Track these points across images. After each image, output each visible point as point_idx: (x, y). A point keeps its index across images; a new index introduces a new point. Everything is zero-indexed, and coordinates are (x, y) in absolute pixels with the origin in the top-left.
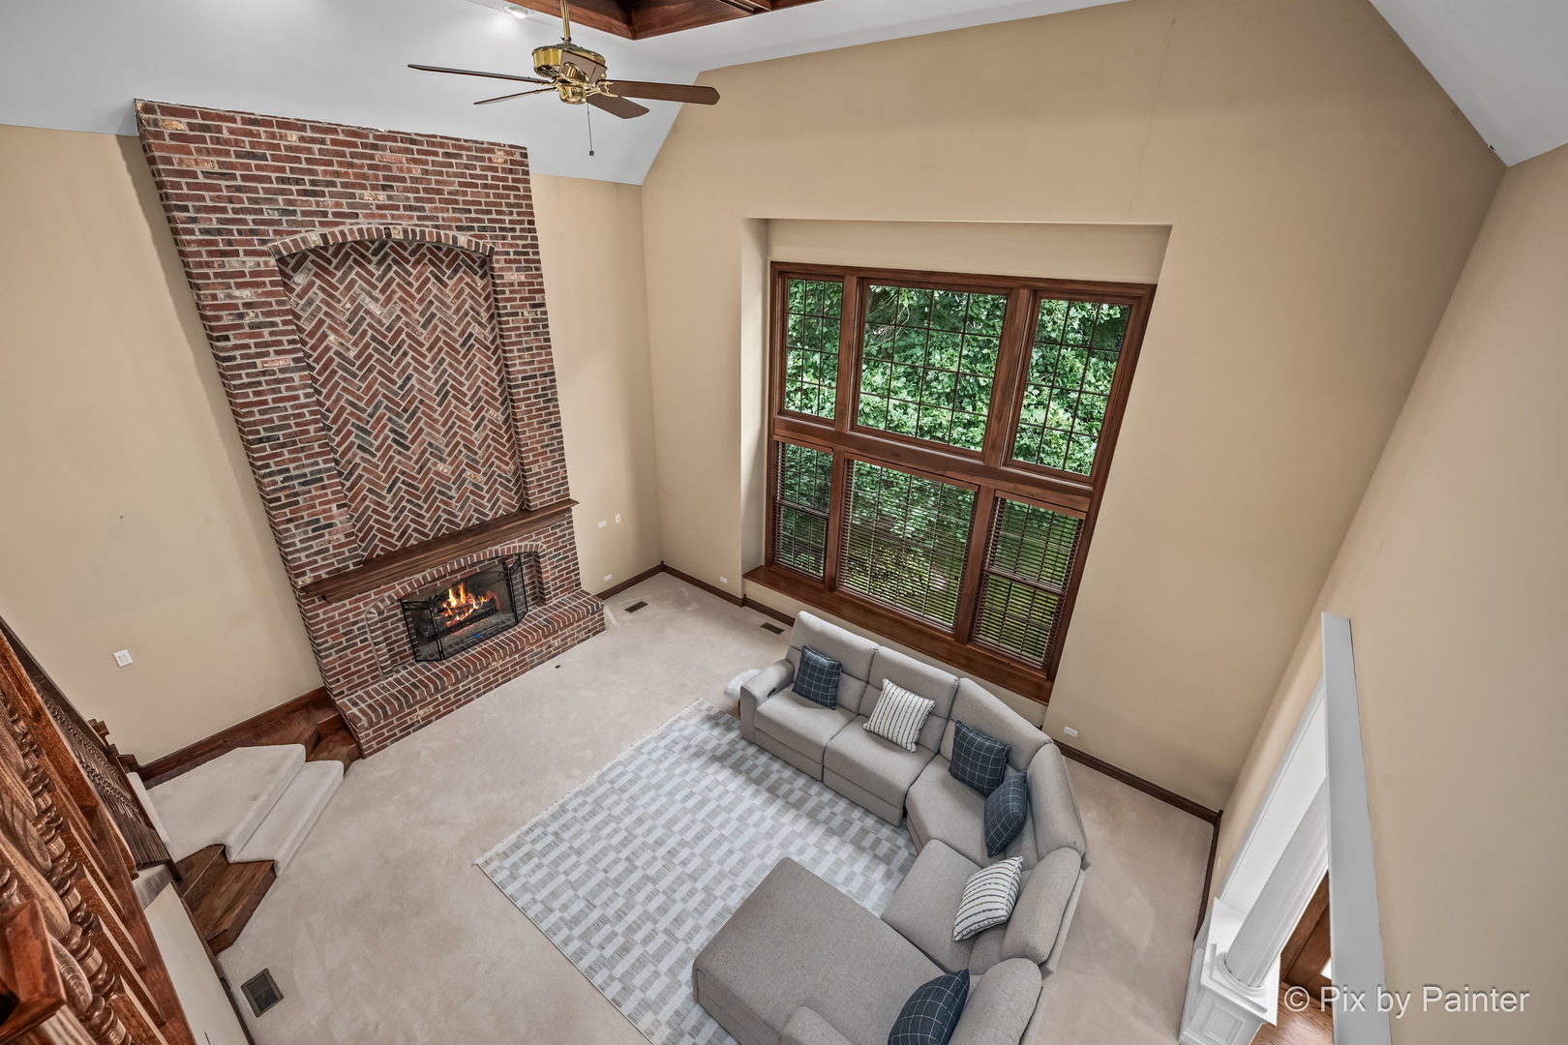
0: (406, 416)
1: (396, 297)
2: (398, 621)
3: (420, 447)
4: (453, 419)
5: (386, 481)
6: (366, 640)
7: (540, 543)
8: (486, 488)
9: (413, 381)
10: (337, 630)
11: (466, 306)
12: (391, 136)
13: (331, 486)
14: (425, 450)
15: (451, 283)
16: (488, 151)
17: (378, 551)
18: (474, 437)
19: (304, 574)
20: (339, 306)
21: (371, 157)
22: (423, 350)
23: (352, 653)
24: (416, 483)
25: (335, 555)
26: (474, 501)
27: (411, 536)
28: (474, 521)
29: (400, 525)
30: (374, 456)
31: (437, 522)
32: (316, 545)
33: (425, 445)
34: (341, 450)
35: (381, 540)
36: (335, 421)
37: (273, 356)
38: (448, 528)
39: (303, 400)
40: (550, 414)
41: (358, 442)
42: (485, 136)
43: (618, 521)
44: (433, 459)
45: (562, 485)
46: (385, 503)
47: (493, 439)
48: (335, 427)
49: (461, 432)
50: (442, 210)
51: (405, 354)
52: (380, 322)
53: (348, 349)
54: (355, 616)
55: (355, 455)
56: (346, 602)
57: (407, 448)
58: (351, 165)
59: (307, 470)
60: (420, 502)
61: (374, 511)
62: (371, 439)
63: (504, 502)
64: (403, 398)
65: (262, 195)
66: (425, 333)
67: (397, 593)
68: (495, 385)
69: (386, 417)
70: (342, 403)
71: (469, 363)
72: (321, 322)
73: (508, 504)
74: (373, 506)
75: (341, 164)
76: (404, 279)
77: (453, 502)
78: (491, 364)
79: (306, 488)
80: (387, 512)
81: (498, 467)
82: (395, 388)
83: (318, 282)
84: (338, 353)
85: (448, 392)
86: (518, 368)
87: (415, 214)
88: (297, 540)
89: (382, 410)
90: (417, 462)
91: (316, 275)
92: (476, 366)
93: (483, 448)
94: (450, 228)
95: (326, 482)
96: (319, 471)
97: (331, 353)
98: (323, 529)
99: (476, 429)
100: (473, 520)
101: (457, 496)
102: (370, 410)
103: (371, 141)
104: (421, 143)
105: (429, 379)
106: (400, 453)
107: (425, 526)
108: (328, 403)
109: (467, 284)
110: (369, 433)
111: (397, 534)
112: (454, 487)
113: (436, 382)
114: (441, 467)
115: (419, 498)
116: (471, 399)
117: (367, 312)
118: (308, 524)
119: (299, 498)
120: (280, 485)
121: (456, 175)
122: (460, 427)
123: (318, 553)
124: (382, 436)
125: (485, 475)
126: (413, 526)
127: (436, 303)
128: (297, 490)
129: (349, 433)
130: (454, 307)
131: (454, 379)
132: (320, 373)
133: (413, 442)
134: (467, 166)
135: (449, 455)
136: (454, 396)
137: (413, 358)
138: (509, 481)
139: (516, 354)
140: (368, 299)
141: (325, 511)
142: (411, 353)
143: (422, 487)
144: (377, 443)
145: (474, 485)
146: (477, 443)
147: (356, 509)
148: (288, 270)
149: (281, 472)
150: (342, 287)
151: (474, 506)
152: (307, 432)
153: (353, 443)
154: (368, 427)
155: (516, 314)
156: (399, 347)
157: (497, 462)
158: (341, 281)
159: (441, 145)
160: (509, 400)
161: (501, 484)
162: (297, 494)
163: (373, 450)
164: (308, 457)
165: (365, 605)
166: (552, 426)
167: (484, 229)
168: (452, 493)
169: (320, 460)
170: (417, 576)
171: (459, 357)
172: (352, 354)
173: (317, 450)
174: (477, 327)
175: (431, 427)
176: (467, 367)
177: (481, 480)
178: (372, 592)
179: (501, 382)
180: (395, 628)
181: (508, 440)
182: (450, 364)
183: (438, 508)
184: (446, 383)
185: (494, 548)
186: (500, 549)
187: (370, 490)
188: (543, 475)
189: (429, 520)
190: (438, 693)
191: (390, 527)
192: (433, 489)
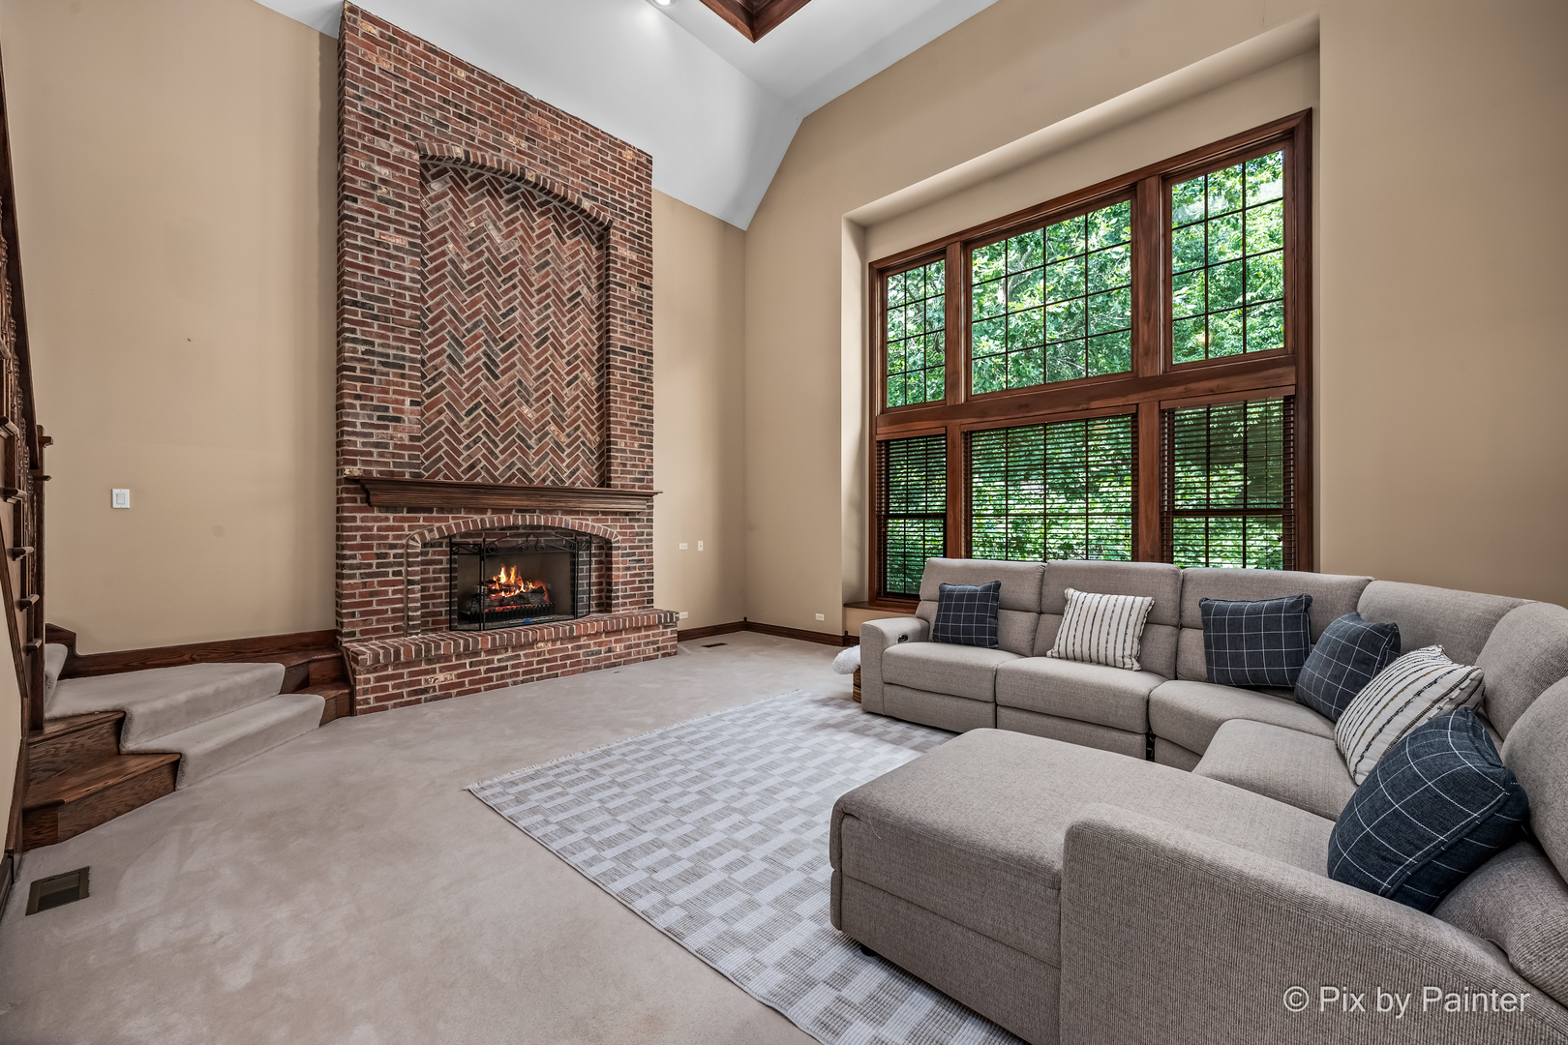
0: (503, 345)
1: (517, 234)
2: (441, 571)
3: (509, 381)
4: (547, 366)
5: (467, 402)
6: (399, 573)
7: (614, 531)
8: (568, 451)
9: (516, 314)
10: (370, 547)
11: (579, 267)
12: (542, 105)
13: (410, 377)
14: (514, 386)
15: (569, 242)
16: (620, 146)
17: (441, 476)
18: (565, 392)
19: (354, 463)
20: (464, 222)
21: (523, 114)
22: (532, 290)
23: (380, 584)
24: (496, 417)
25: (394, 455)
26: (552, 460)
27: (478, 474)
29: (470, 457)
30: (462, 371)
31: (509, 468)
32: (377, 435)
33: (515, 381)
34: (430, 352)
35: (446, 465)
36: (433, 321)
37: (391, 232)
38: (519, 480)
39: (407, 283)
40: (644, 393)
41: (449, 351)
42: (621, 135)
43: (700, 549)
44: (519, 399)
45: (646, 473)
46: (461, 425)
47: (583, 402)
48: (431, 328)
49: (552, 382)
50: (573, 175)
51: (514, 287)
52: (498, 250)
53: (463, 261)
54: (396, 537)
55: (443, 363)
56: (391, 516)
57: (496, 377)
58: (505, 112)
59: (391, 352)
60: (497, 439)
61: (447, 429)
62: (462, 353)
63: (583, 473)
64: (503, 326)
65: (423, 103)
66: (537, 275)
67: (449, 528)
69: (482, 338)
70: (444, 307)
71: (572, 319)
72: (444, 229)
73: (587, 478)
74: (447, 424)
75: (495, 108)
76: (528, 223)
77: (531, 453)
78: (593, 327)
79: (386, 370)
80: (461, 436)
81: (583, 433)
82: (498, 314)
83: (451, 195)
84: (452, 261)
85: (547, 338)
86: (618, 335)
87: (550, 169)
88: (358, 422)
89: (480, 330)
90: (503, 395)
91: (451, 188)
92: (578, 324)
93: (572, 407)
94: (577, 191)
95: (407, 372)
96: (403, 358)
97: (446, 259)
98: (390, 421)
99: (569, 384)
100: (548, 482)
101: (536, 448)
102: (469, 325)
103: (524, 101)
104: (566, 119)
105: (532, 319)
106: (488, 379)
107: (496, 469)
108: (430, 303)
109: (583, 249)
110: (462, 347)
111: (465, 465)
112: (535, 437)
113: (539, 323)
114: (525, 410)
115: (497, 434)
116: (569, 353)
117: (488, 236)
118: (376, 408)
119: (375, 377)
120: (360, 355)
121: (590, 154)
122: (552, 376)
123: (377, 445)
124: (474, 355)
125: (568, 436)
126: (484, 462)
127: (552, 254)
128: (375, 367)
129: (443, 339)
130: (568, 264)
131: (556, 328)
133: (503, 373)
134: (600, 151)
135: (537, 400)
136: (552, 344)
137: (521, 293)
139: (619, 322)
140: (491, 227)
141: (397, 402)
142: (520, 288)
143: (502, 423)
144: (467, 360)
145: (556, 443)
146: (567, 400)
147: (430, 420)
148: (428, 176)
149: (365, 342)
150: (471, 208)
151: (552, 465)
152: (403, 314)
153: (443, 351)
154: (463, 341)
155: (624, 287)
156: (510, 278)
157: (583, 427)
158: (472, 202)
159: (582, 127)
160: (604, 368)
161: (583, 451)
162: (374, 372)
163: (462, 365)
164: (396, 339)
165: (411, 528)
166: (644, 406)
167: (607, 204)
168: (532, 442)
169: (407, 346)
170: (475, 517)
171: (564, 309)
172: (465, 267)
173: (407, 336)
174: (586, 290)
175: (524, 365)
176: (569, 322)
177: (564, 440)
178: (421, 515)
179: (600, 348)
180: (436, 580)
181: (598, 409)
182: (554, 313)
183: (514, 453)
184: (547, 329)
185: (564, 517)
186: (571, 522)
187: (448, 405)
188: (629, 455)
189: (503, 462)
190: (468, 656)
191: (459, 453)
192: (513, 431)
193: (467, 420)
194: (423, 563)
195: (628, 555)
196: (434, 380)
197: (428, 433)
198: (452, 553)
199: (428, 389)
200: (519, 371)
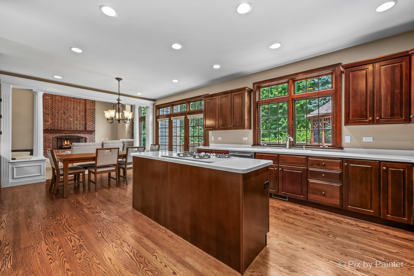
0: (66, 110)
2: (56, 142)
4: (75, 113)
5: (60, 118)
6: (48, 142)
7: (87, 137)
8: (79, 125)
9: (69, 105)
13: (50, 116)
14: (68, 116)
17: (56, 129)
22: (72, 102)
23: (45, 143)
25: (47, 126)
26: (76, 126)
28: (75, 129)
29: (61, 126)
30: (59, 114)
31: (68, 127)
34: (54, 112)
35: (57, 127)
36: (54, 108)
37: (47, 97)
38: (69, 129)
39: (50, 103)
40: (93, 116)
41: (57, 111)
44: (69, 117)
46: (59, 122)
47: (82, 117)
48: (54, 109)
49: (76, 115)
51: (69, 102)
54: (48, 137)
55: (56, 113)
56: (47, 134)
57: (65, 115)
59: (47, 112)
63: (82, 128)
64: (66, 107)
66: (73, 100)
67: (56, 136)
68: (84, 109)
70: (56, 106)
71: (80, 105)
73: (82, 129)
74: (57, 121)
77: (72, 125)
78: (84, 106)
80: (59, 123)
81: (82, 122)
82: (66, 106)
84: (57, 99)
85: (75, 108)
86: (88, 107)
89: (62, 108)
90: (66, 117)
92: (81, 106)
93: (80, 118)
95: (50, 115)
96: (49, 113)
97: (56, 99)
98: (47, 122)
99: (79, 115)
102: (60, 108)
106: (64, 115)
107: (65, 127)
108: (54, 105)
110: (59, 111)
111: (60, 127)
113: (73, 106)
114: (71, 119)
115: (65, 123)
116: (79, 110)
118: (45, 120)
124: (61, 112)
125: (79, 122)
126: (63, 127)
129: (56, 110)
131: (76, 107)
132: (54, 101)
133: (67, 114)
135: (73, 117)
137: (70, 102)
138: (83, 125)
139: (88, 105)
141: (48, 119)
143: (66, 121)
144: (60, 113)
145: (76, 124)
146: (78, 117)
147: (54, 121)
152: (49, 107)
156: (68, 100)
157: (82, 121)
160: (85, 112)
161: (82, 125)
165: (50, 136)
166: (93, 118)
168: (72, 124)
169: (50, 112)
170: (61, 134)
171: (78, 104)
172: (60, 100)
173: (50, 110)
174: (82, 101)
176: (79, 106)
177: (78, 123)
178: (52, 134)
179: (85, 109)
180: (55, 143)
181: (84, 118)
182: (76, 105)
183: (69, 125)
184: (75, 107)
185: (77, 134)
186: (79, 135)
187: (57, 119)
188: (90, 125)
190: (58, 153)
191: (59, 126)
192: (68, 122)
193: (60, 121)
194: (52, 140)
195: (90, 140)
196: (54, 116)
197: (53, 123)
198: (57, 139)
199: (53, 117)
200: (70, 114)
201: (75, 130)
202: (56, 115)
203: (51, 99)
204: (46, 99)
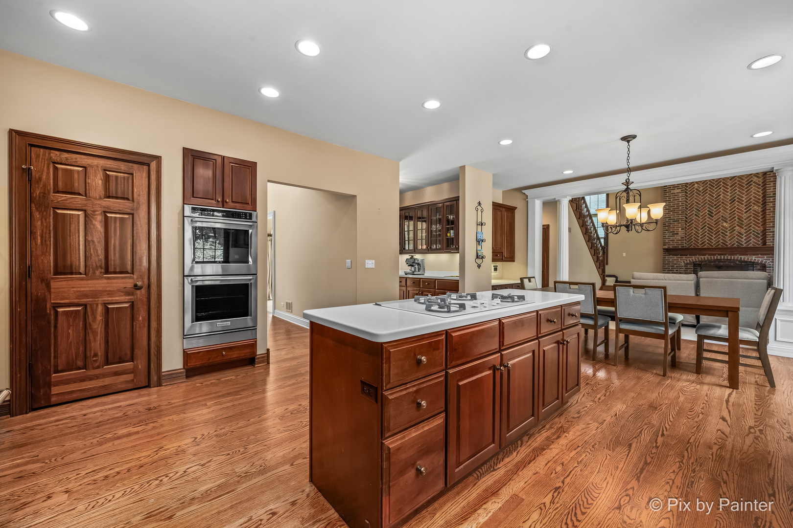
0: (715, 207)
2: (692, 271)
3: (718, 217)
4: (735, 209)
5: (701, 226)
6: (677, 270)
7: (768, 261)
8: (745, 235)
9: (721, 196)
10: (670, 264)
14: (720, 218)
17: (692, 247)
18: (744, 215)
19: (666, 245)
22: (728, 187)
24: (712, 228)
25: (676, 243)
26: (737, 238)
27: (705, 245)
29: (702, 240)
30: (699, 217)
31: (718, 242)
32: (671, 238)
34: (689, 215)
35: (694, 243)
36: (690, 207)
37: (676, 190)
38: (722, 246)
39: (680, 200)
41: (695, 213)
44: (722, 221)
46: (699, 232)
47: (753, 217)
48: (689, 209)
49: (737, 213)
51: (720, 188)
54: (676, 262)
55: (693, 217)
56: (675, 257)
57: (713, 217)
59: (675, 218)
60: (713, 235)
61: (694, 234)
63: (753, 242)
64: (715, 201)
66: (730, 181)
67: (692, 260)
68: (760, 197)
70: (694, 202)
71: (748, 190)
74: (694, 232)
77: (727, 237)
79: (674, 223)
80: (699, 235)
81: (754, 228)
82: (713, 198)
84: (696, 189)
85: (735, 200)
88: (667, 236)
89: (707, 205)
90: (715, 221)
92: (752, 191)
93: (748, 220)
95: (680, 222)
96: (679, 219)
97: (694, 189)
98: (675, 234)
99: (746, 212)
100: (735, 245)
102: (702, 204)
106: (709, 218)
107: (712, 243)
108: (689, 202)
110: (700, 211)
111: (701, 243)
112: (729, 232)
113: (731, 196)
115: (713, 233)
116: (746, 202)
118: (671, 232)
119: (671, 225)
123: (672, 240)
124: (704, 212)
125: (746, 229)
126: (707, 241)
129: (693, 210)
131: (740, 195)
132: (689, 194)
133: (715, 215)
135: (730, 220)
137: (723, 189)
138: (759, 234)
141: (677, 230)
143: (715, 229)
144: (701, 214)
145: (739, 233)
146: (745, 218)
147: (688, 232)
151: (737, 240)
153: (693, 213)
154: (700, 209)
156: (718, 186)
157: (753, 226)
160: (765, 203)
161: (753, 234)
162: (671, 224)
165: (681, 260)
168: (728, 234)
169: (680, 216)
170: (702, 257)
171: (744, 188)
172: (701, 189)
173: (680, 213)
174: (756, 178)
175: (724, 211)
176: (746, 192)
177: (743, 231)
178: (684, 257)
179: (763, 196)
181: (762, 218)
182: (739, 191)
183: (720, 238)
184: (736, 197)
185: (740, 257)
186: (744, 258)
187: (695, 228)
189: (715, 241)
191: (698, 240)
192: (719, 231)
193: (701, 231)
194: (685, 268)
196: (690, 222)
197: (688, 236)
198: (694, 266)
199: (688, 225)
200: (722, 213)
201: (735, 248)
202: (693, 220)
203: (683, 192)
204: (675, 193)
